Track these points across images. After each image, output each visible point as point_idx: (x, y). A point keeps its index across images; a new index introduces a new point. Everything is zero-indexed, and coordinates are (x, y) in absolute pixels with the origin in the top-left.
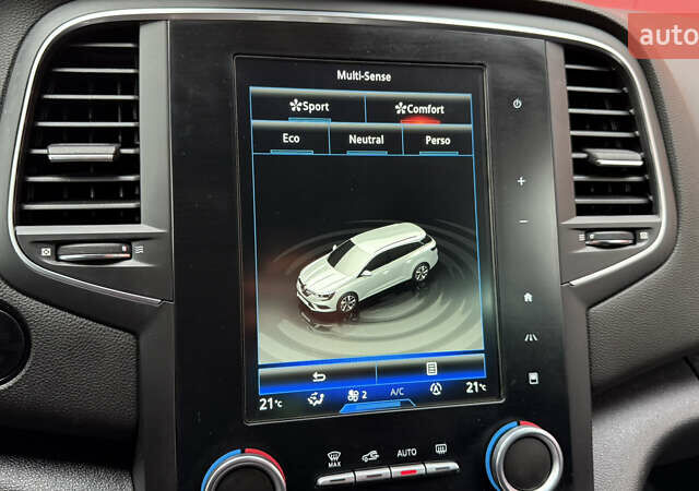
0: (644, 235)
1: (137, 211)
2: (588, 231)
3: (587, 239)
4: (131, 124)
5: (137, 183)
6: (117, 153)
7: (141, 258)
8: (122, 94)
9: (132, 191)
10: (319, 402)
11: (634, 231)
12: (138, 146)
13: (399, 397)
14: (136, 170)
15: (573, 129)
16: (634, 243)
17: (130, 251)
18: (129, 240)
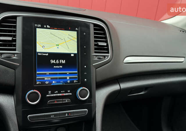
0: (106, 57)
1: (16, 49)
2: (96, 56)
3: (96, 57)
4: (15, 34)
5: (16, 44)
6: (12, 39)
7: (16, 57)
8: (13, 28)
9: (15, 45)
10: (48, 83)
11: (105, 56)
12: (16, 38)
13: (62, 83)
14: (15, 42)
15: (95, 38)
16: (105, 58)
17: (14, 56)
18: (14, 54)
